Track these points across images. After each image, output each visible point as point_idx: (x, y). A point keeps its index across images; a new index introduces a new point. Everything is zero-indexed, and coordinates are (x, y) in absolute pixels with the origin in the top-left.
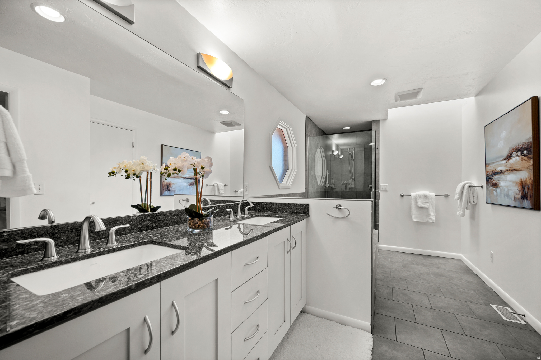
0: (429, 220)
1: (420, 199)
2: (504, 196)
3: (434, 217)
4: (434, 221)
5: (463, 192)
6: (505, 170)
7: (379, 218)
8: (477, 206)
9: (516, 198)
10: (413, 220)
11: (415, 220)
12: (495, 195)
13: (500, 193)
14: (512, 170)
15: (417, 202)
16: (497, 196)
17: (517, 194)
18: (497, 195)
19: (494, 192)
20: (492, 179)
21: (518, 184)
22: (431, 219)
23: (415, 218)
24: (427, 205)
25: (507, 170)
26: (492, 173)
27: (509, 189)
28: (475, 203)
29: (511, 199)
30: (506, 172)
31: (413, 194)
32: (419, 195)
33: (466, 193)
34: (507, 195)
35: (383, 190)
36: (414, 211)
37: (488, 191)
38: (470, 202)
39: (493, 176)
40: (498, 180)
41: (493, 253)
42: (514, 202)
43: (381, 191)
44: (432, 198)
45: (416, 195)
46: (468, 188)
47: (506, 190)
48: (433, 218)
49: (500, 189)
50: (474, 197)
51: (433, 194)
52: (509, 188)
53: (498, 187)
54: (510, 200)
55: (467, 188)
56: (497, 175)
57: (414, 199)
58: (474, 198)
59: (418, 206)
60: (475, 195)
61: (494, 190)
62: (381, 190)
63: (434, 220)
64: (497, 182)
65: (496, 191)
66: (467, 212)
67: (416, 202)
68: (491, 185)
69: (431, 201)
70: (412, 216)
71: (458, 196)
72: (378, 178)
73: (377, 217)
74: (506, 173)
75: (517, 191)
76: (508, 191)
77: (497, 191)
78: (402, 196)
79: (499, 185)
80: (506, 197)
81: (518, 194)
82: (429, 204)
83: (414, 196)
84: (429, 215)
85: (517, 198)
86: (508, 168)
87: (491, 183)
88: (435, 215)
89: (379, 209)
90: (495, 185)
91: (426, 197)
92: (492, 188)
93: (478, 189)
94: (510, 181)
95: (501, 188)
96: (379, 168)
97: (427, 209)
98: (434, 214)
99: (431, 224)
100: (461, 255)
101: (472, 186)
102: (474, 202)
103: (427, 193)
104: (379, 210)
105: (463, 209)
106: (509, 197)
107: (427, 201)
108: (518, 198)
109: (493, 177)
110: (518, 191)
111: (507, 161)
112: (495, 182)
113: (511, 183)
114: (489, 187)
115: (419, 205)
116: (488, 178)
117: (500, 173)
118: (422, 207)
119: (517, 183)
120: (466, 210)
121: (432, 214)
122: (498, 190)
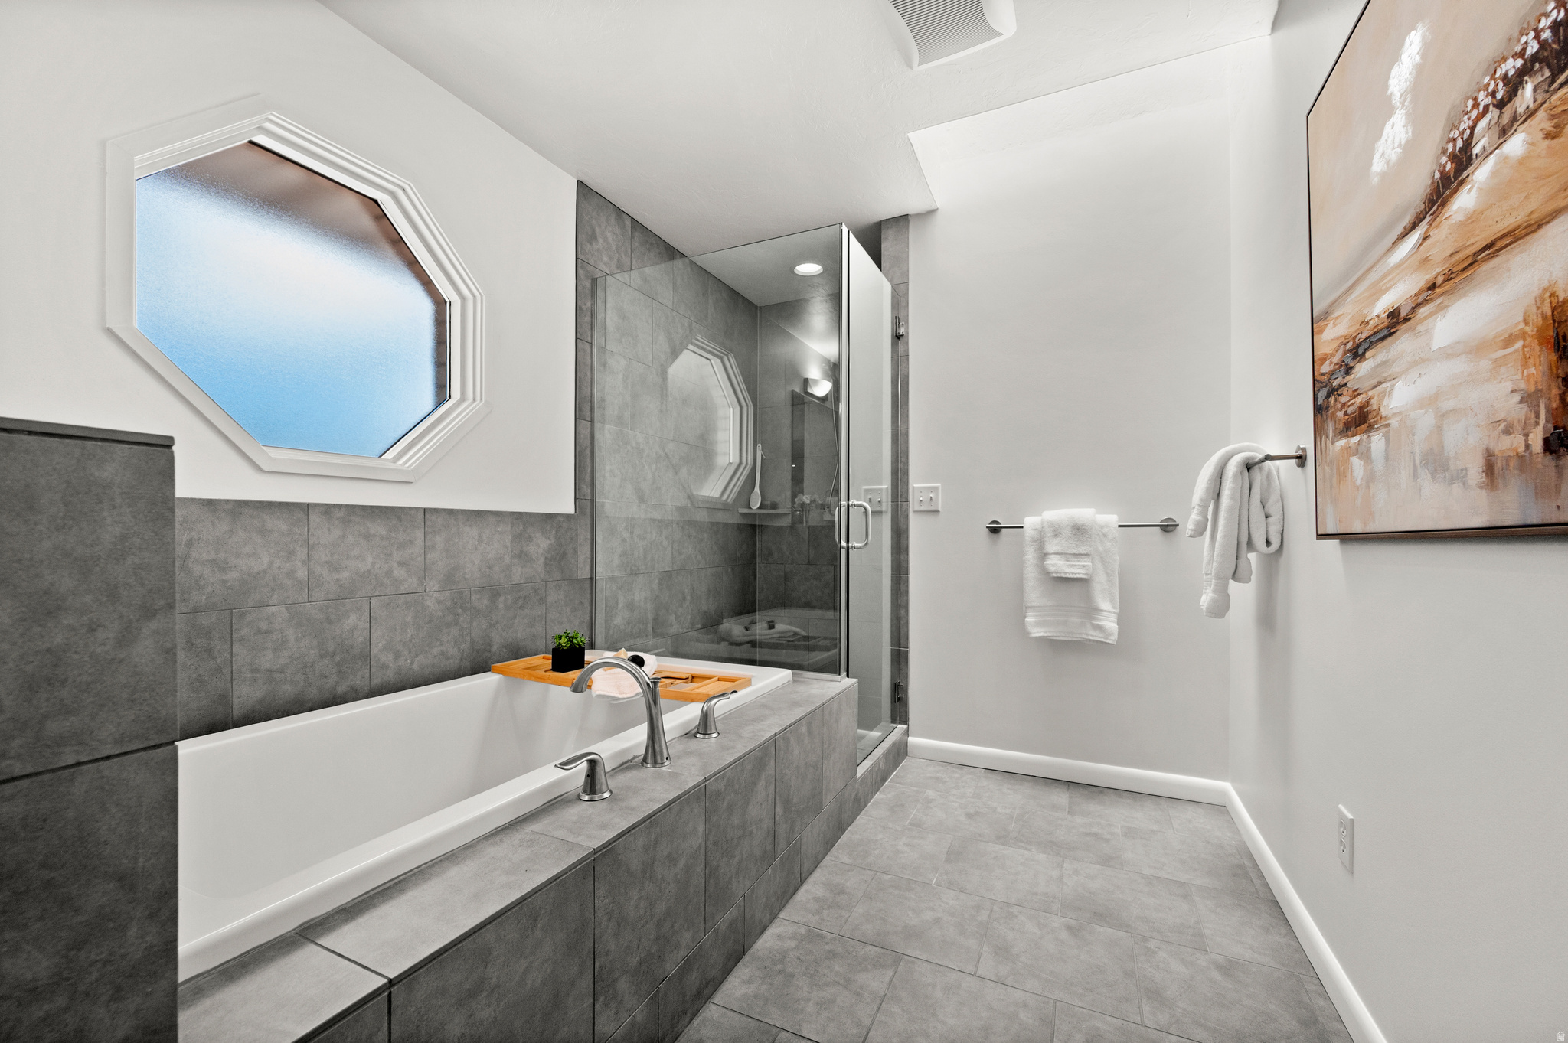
0: (1092, 632)
1: (1057, 540)
2: (1415, 471)
3: (1113, 617)
4: (1113, 639)
5: (1219, 494)
6: (1417, 295)
7: (907, 627)
8: (1283, 560)
9: (1499, 464)
10: (1028, 633)
11: (1037, 632)
12: (1358, 482)
13: (1387, 459)
14: (1469, 261)
15: (1046, 554)
16: (1368, 487)
17: (1507, 431)
18: (1370, 478)
19: (1356, 462)
20: (1344, 390)
21: (1519, 344)
22: (1100, 628)
23: (1038, 624)
24: (1084, 566)
25: (1433, 287)
26: (1345, 353)
27: (1443, 416)
28: (1275, 545)
29: (1461, 476)
30: (1426, 301)
31: (1030, 522)
32: (1051, 525)
33: (1232, 498)
34: (1436, 463)
35: (922, 508)
36: (1034, 594)
37: (1324, 469)
38: (1250, 544)
39: (1348, 370)
40: (1374, 382)
41: (1352, 820)
42: (1483, 495)
43: (915, 512)
44: (1105, 536)
45: (1042, 522)
46: (1242, 473)
47: (1426, 421)
48: (1110, 623)
49: (1386, 436)
50: (1269, 519)
51: (1112, 519)
52: (1448, 405)
53: (1376, 423)
54: (1457, 488)
55: (1235, 475)
56: (1367, 355)
57: (1034, 541)
58: (1267, 524)
59: (1049, 573)
60: (1274, 508)
61: (1354, 454)
62: (916, 508)
63: (1111, 634)
64: (1370, 393)
65: (1366, 455)
66: (1244, 595)
67: (1043, 556)
68: (1341, 426)
69: (1101, 548)
70: (1025, 617)
71: (1198, 518)
72: (903, 459)
73: (902, 622)
74: (1423, 311)
75: (1512, 407)
76: (1439, 429)
77: (1369, 450)
78: (995, 530)
79: (1383, 412)
80: (1425, 475)
81: (1518, 427)
82: (1090, 564)
83: (1036, 529)
84: (1091, 611)
85: (1508, 459)
86: (1438, 270)
87: (1340, 414)
88: (1117, 611)
89: (907, 586)
90: (1362, 420)
91: (1079, 530)
92: (1341, 443)
93: (1286, 469)
94: (1449, 353)
95: (1394, 423)
96: (907, 416)
97: (1083, 582)
98: (1114, 608)
99: (1100, 648)
100: (1227, 786)
101: (1257, 460)
102: (1268, 543)
103: (1085, 513)
104: (907, 592)
105: (1217, 577)
106: (1446, 469)
107: (1082, 550)
108: (1523, 460)
109: (1348, 378)
110: (1522, 401)
111: (1430, 224)
112: (1359, 400)
113: (1460, 366)
114: (1329, 442)
115: (1052, 569)
116: (1322, 394)
117: (1385, 333)
118: (1063, 575)
119: (1509, 341)
120: (1232, 582)
121: (1105, 605)
122: (1377, 441)
